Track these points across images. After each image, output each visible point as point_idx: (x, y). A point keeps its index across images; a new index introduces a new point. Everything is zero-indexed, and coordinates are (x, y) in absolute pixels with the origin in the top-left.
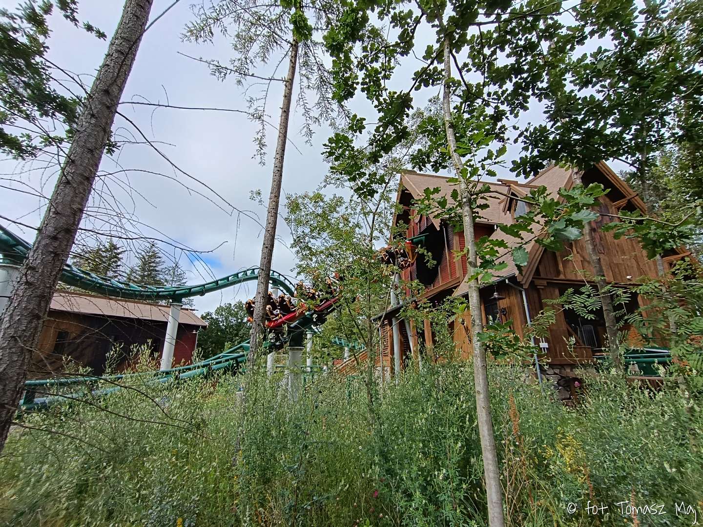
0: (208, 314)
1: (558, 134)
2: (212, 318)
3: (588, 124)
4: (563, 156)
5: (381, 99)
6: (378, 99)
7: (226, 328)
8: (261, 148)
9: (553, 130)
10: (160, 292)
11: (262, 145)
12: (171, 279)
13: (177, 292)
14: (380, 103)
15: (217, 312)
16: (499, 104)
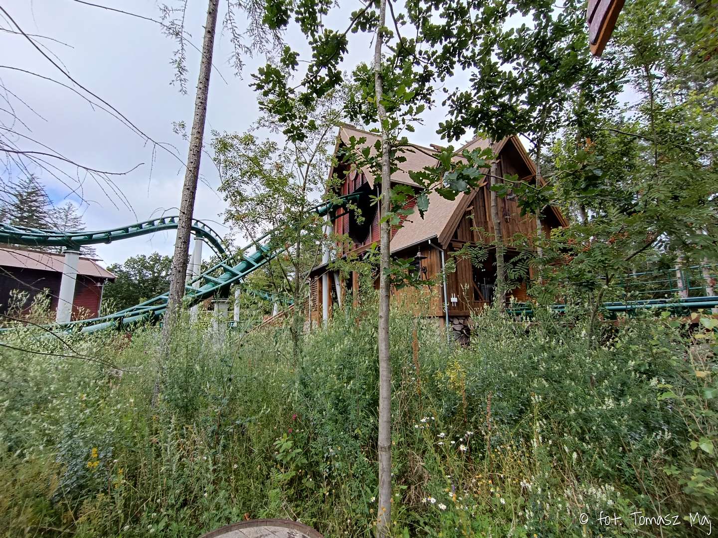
0: (115, 266)
1: (479, 103)
2: (121, 271)
3: (504, 98)
4: (482, 126)
5: (317, 37)
6: (313, 36)
7: (139, 283)
8: (181, 73)
9: (475, 98)
10: (49, 237)
11: (181, 69)
12: (64, 223)
13: (73, 238)
14: (316, 41)
15: (127, 264)
16: (429, 65)
